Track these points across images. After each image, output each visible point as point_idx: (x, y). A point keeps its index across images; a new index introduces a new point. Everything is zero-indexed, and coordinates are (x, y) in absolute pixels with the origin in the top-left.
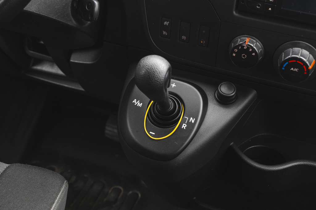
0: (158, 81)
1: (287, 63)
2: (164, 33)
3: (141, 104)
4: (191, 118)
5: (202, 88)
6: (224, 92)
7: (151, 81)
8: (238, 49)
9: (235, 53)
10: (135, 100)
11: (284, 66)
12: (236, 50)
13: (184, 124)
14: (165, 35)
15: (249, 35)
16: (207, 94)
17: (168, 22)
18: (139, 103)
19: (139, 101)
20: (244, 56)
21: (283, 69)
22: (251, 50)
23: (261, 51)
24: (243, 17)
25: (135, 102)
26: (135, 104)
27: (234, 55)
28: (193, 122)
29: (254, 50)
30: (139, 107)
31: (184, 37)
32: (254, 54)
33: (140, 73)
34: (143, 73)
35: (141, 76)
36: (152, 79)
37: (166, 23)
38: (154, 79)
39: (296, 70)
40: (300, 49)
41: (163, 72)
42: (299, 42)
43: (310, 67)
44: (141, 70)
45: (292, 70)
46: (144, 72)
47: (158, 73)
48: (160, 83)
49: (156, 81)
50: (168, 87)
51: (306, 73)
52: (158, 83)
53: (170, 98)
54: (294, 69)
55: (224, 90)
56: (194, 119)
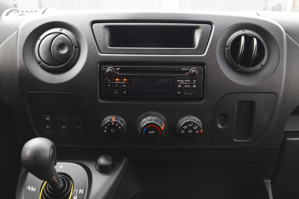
0: (44, 158)
1: (146, 128)
2: (47, 126)
3: (35, 188)
4: (80, 190)
5: (85, 165)
6: (102, 163)
7: (37, 159)
8: (107, 126)
9: (106, 129)
10: (29, 186)
11: (144, 131)
12: (106, 127)
13: (75, 197)
14: (48, 128)
15: (113, 115)
16: (90, 168)
17: (49, 117)
18: (33, 188)
19: (32, 187)
20: (113, 131)
21: (144, 133)
22: (117, 125)
23: (125, 124)
24: (106, 102)
25: (29, 188)
26: (29, 190)
27: (105, 131)
28: (82, 193)
29: (119, 125)
30: (33, 192)
31: (64, 127)
32: (120, 128)
33: (25, 154)
34: (28, 154)
35: (27, 157)
36: (38, 157)
37: (47, 118)
38: (40, 157)
39: (153, 132)
40: (152, 117)
41: (47, 149)
42: (150, 113)
43: (162, 128)
44: (26, 152)
45: (150, 133)
46: (29, 152)
47: (43, 151)
48: (45, 160)
49: (42, 158)
50: (55, 165)
51: (160, 133)
52: (44, 160)
53: (59, 177)
54: (151, 132)
55: (102, 161)
56: (83, 190)
